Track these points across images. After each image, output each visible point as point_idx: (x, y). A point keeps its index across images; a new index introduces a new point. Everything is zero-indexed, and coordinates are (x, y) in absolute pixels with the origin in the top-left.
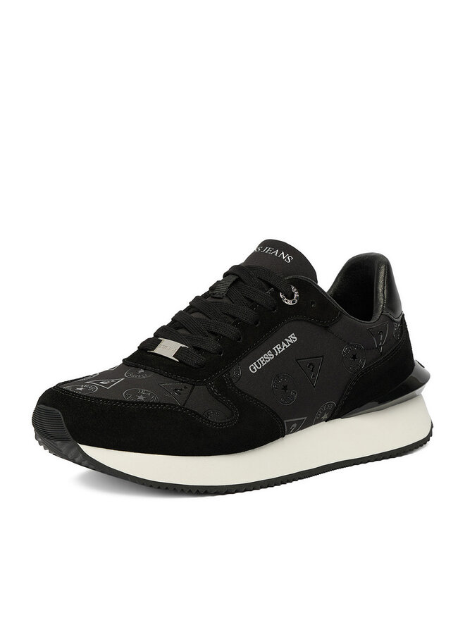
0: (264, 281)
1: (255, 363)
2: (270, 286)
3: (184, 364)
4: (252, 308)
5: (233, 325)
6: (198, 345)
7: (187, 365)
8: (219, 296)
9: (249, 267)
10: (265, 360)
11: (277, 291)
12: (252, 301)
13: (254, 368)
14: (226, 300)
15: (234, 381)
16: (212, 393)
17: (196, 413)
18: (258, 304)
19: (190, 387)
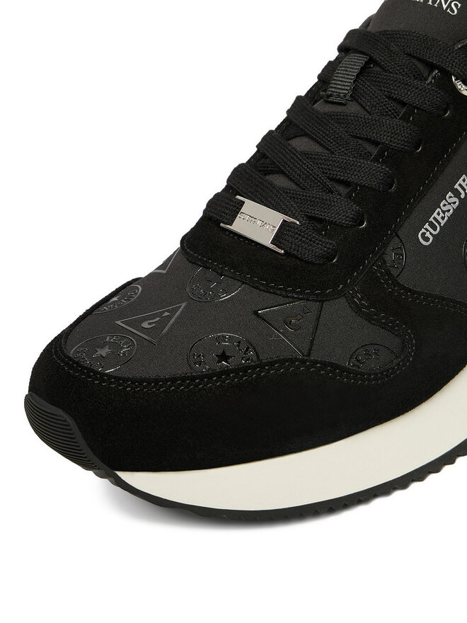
0: (420, 60)
1: (427, 226)
2: (432, 67)
3: (296, 257)
4: (405, 118)
5: (376, 160)
6: (317, 213)
7: (301, 260)
8: (338, 100)
9: (384, 33)
10: (444, 212)
11: (446, 74)
12: (403, 104)
13: (428, 234)
14: (353, 108)
15: (394, 272)
16: (358, 309)
17: (335, 366)
18: (415, 107)
19: (314, 306)
